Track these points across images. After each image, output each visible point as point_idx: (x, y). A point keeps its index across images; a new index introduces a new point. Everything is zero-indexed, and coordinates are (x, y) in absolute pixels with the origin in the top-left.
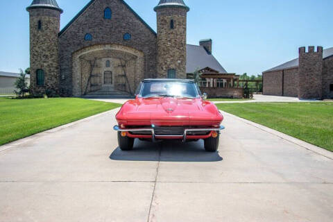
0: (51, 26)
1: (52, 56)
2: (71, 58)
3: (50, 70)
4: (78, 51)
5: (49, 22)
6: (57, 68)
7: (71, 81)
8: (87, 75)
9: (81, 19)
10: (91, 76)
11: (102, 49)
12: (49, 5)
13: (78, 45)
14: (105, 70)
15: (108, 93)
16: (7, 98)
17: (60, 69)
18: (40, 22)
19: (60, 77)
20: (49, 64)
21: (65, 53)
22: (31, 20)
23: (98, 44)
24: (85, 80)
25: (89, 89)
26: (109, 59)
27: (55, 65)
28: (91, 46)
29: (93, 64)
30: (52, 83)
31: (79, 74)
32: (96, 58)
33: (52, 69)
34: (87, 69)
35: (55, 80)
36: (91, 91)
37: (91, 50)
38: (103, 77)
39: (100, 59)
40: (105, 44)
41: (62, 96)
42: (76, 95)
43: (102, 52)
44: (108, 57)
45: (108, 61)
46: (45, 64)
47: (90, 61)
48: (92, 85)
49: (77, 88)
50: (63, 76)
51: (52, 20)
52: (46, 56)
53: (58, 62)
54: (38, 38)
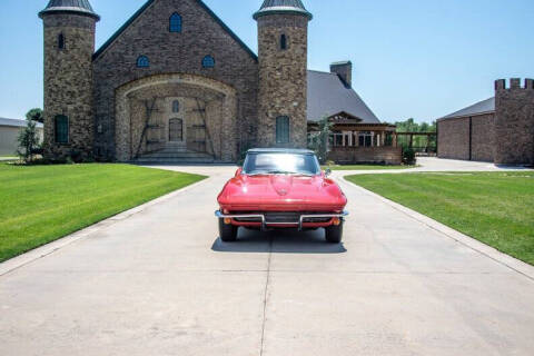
0: (80, 44)
1: (81, 92)
2: (114, 97)
3: (78, 118)
4: (125, 85)
5: (77, 36)
6: (90, 114)
7: (114, 134)
8: (141, 125)
9: (131, 32)
10: (147, 127)
11: (166, 82)
12: (76, 9)
13: (126, 74)
14: (173, 115)
15: (175, 155)
17: (96, 116)
18: (61, 38)
19: (95, 128)
20: (77, 107)
21: (104, 89)
22: (47, 33)
23: (159, 73)
24: (137, 134)
25: (143, 148)
26: (179, 99)
27: (86, 108)
28: (147, 76)
29: (150, 108)
30: (80, 138)
31: (127, 123)
32: (155, 98)
33: (82, 115)
34: (140, 114)
35: (86, 134)
36: (147, 153)
37: (147, 85)
38: (167, 129)
39: (163, 98)
40: (171, 74)
41: (98, 161)
42: (121, 158)
43: (166, 87)
44: (176, 95)
45: (176, 103)
46: (70, 107)
47: (146, 102)
48: (148, 143)
49: (122, 146)
50: (100, 127)
51: (81, 33)
52: (72, 94)
53: (91, 103)
54: (59, 63)
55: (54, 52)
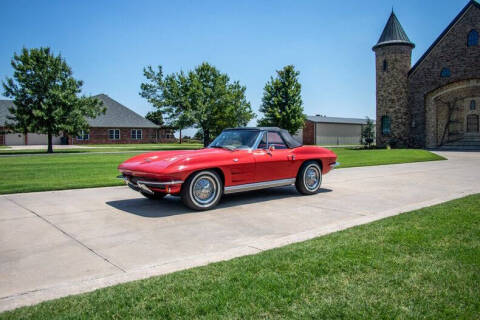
0: (397, 65)
1: (399, 100)
2: (425, 102)
3: (397, 118)
4: (432, 91)
5: (396, 60)
6: (406, 114)
7: (424, 129)
8: (445, 121)
9: (437, 51)
10: (449, 122)
11: (465, 86)
12: (394, 41)
13: (433, 83)
14: (470, 112)
15: (472, 143)
16: (351, 149)
17: (410, 115)
18: (385, 62)
19: (410, 124)
20: (398, 108)
21: (417, 96)
22: (377, 60)
23: (458, 80)
24: (442, 128)
25: (446, 138)
26: (475, 99)
27: (403, 110)
28: (449, 83)
29: (452, 107)
30: (398, 131)
31: (435, 120)
32: (456, 100)
33: (400, 115)
34: (444, 113)
35: (403, 128)
36: (448, 142)
37: (450, 90)
38: (465, 123)
39: (462, 99)
40: (468, 80)
41: (409, 147)
42: (429, 146)
43: (464, 90)
44: (473, 96)
45: (473, 102)
46: (391, 110)
47: (448, 104)
48: (450, 134)
49: (430, 136)
50: (414, 123)
51: (398, 57)
52: (393, 101)
53: (408, 107)
54: (384, 81)
55: (380, 73)
